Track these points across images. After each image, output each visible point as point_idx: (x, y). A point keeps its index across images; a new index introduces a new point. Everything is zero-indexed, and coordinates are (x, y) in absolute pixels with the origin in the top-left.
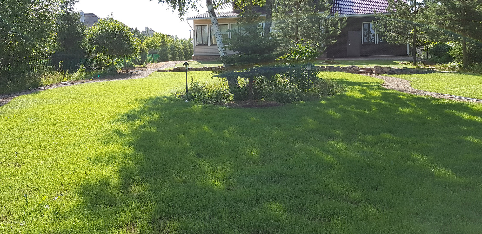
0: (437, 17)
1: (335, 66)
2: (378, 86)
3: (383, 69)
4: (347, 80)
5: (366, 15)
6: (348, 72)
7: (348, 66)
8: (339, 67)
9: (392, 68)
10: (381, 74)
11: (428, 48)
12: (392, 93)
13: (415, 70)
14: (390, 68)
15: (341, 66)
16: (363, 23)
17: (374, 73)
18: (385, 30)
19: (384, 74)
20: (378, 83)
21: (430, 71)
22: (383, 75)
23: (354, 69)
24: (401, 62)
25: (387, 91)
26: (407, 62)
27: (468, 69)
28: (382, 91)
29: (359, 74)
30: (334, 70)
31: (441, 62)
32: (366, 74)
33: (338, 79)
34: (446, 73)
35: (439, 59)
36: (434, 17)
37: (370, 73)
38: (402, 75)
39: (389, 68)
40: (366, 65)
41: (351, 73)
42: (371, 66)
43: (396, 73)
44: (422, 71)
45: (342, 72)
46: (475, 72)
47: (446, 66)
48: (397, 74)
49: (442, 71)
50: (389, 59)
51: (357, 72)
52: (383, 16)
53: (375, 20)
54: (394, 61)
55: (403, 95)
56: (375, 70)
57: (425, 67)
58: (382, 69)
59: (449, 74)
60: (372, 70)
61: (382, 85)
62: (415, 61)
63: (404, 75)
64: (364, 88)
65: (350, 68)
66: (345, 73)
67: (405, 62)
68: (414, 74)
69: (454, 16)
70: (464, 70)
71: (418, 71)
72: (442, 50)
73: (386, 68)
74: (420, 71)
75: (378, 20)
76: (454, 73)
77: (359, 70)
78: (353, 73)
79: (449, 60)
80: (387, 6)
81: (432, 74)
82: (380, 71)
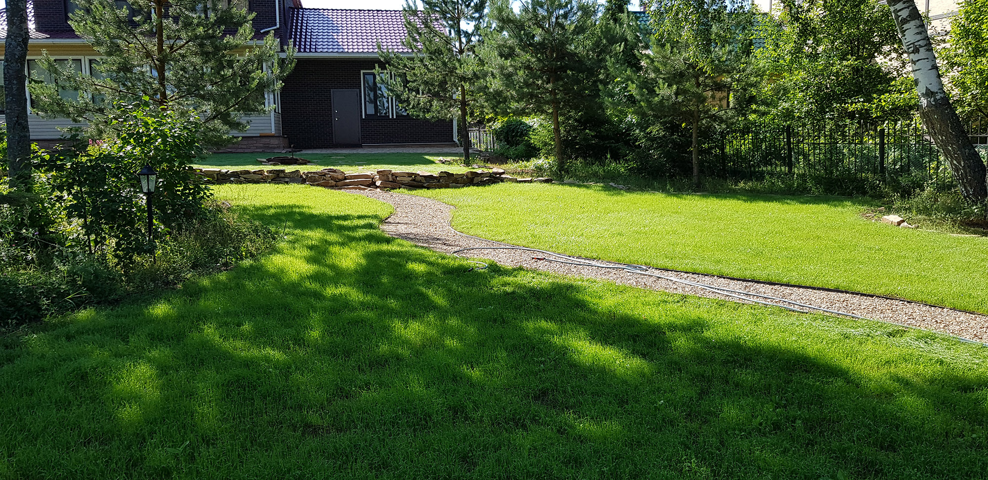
0: (500, 61)
1: (289, 169)
2: (370, 226)
3: (396, 177)
4: (304, 210)
5: (366, 55)
6: (318, 185)
7: (320, 169)
8: (298, 171)
9: (416, 175)
10: (393, 189)
11: (493, 128)
13: (465, 177)
14: (413, 173)
15: (303, 169)
16: (362, 72)
17: (377, 187)
18: (404, 89)
19: (399, 188)
20: (376, 216)
21: (495, 179)
22: (397, 190)
23: (332, 178)
24: (441, 158)
26: (454, 158)
27: (567, 172)
29: (344, 188)
30: (287, 180)
31: (517, 158)
32: (360, 189)
34: (525, 182)
35: (512, 151)
36: (495, 61)
37: (369, 186)
38: (437, 190)
39: (410, 175)
40: (364, 167)
42: (371, 170)
43: (425, 185)
44: (479, 179)
45: (305, 186)
46: (580, 178)
47: (526, 167)
48: (428, 189)
49: (519, 179)
50: (420, 150)
51: (340, 183)
52: (397, 57)
53: (383, 66)
54: (427, 157)
56: (380, 179)
57: (486, 171)
58: (395, 175)
59: (532, 184)
60: (373, 179)
62: (467, 155)
63: (441, 190)
64: (331, 237)
65: (322, 175)
66: (314, 188)
67: (448, 159)
68: (463, 187)
69: (534, 60)
70: (558, 176)
71: (471, 180)
72: (518, 132)
73: (403, 175)
74: (476, 180)
75: (387, 65)
76: (541, 181)
77: (346, 178)
78: (332, 187)
79: (531, 152)
80: (404, 35)
81: (500, 186)
82: (391, 182)
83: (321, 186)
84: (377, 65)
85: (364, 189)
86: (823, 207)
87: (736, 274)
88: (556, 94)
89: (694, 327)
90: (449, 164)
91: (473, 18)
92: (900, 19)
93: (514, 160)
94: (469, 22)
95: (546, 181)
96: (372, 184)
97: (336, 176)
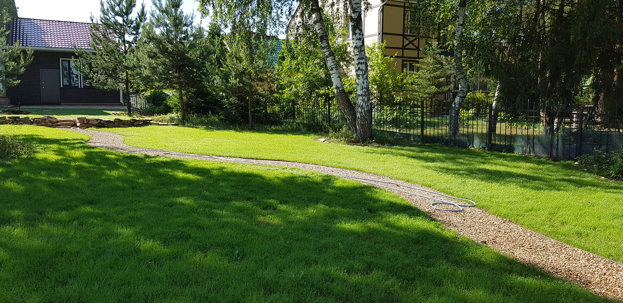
0: (149, 60)
1: (22, 116)
2: (82, 143)
3: (89, 121)
4: (40, 137)
5: (64, 50)
6: (41, 125)
7: (42, 116)
8: (28, 117)
9: (101, 120)
10: (87, 127)
11: (145, 95)
12: (100, 152)
13: (129, 122)
14: (99, 120)
15: (31, 116)
16: (61, 59)
17: (77, 127)
18: (90, 71)
19: (91, 127)
20: (82, 139)
21: (146, 123)
22: (90, 128)
23: (50, 121)
24: (114, 112)
25: (92, 150)
26: (122, 112)
27: (187, 120)
28: (86, 150)
29: (58, 127)
30: (21, 122)
32: (67, 128)
33: (26, 136)
34: (164, 125)
35: (157, 109)
36: (145, 60)
37: (72, 126)
38: (113, 128)
39: (97, 120)
40: (67, 116)
41: (46, 126)
42: (73, 117)
43: (106, 126)
44: (137, 123)
45: (32, 126)
46: (194, 124)
47: (165, 118)
48: (108, 128)
49: (160, 123)
50: (99, 107)
51: (54, 124)
53: (76, 57)
54: (105, 111)
55: (112, 154)
56: (79, 122)
57: (141, 119)
59: (167, 126)
60: (75, 122)
61: (87, 141)
62: (130, 111)
63: (116, 128)
64: (63, 147)
65: (44, 120)
66: (38, 127)
67: (118, 112)
68: (128, 127)
69: (167, 60)
70: (183, 122)
71: (133, 123)
72: (160, 98)
73: (93, 120)
74: (135, 124)
75: (80, 58)
76: (173, 125)
77: (58, 122)
78: (50, 126)
79: (168, 110)
81: (149, 127)
82: (86, 124)
83: (43, 126)
84: (72, 56)
85: (70, 128)
88: (180, 79)
90: (119, 115)
91: (132, 34)
92: (326, 55)
93: (158, 114)
94: (130, 36)
95: (175, 125)
96: (74, 125)
97: (52, 121)
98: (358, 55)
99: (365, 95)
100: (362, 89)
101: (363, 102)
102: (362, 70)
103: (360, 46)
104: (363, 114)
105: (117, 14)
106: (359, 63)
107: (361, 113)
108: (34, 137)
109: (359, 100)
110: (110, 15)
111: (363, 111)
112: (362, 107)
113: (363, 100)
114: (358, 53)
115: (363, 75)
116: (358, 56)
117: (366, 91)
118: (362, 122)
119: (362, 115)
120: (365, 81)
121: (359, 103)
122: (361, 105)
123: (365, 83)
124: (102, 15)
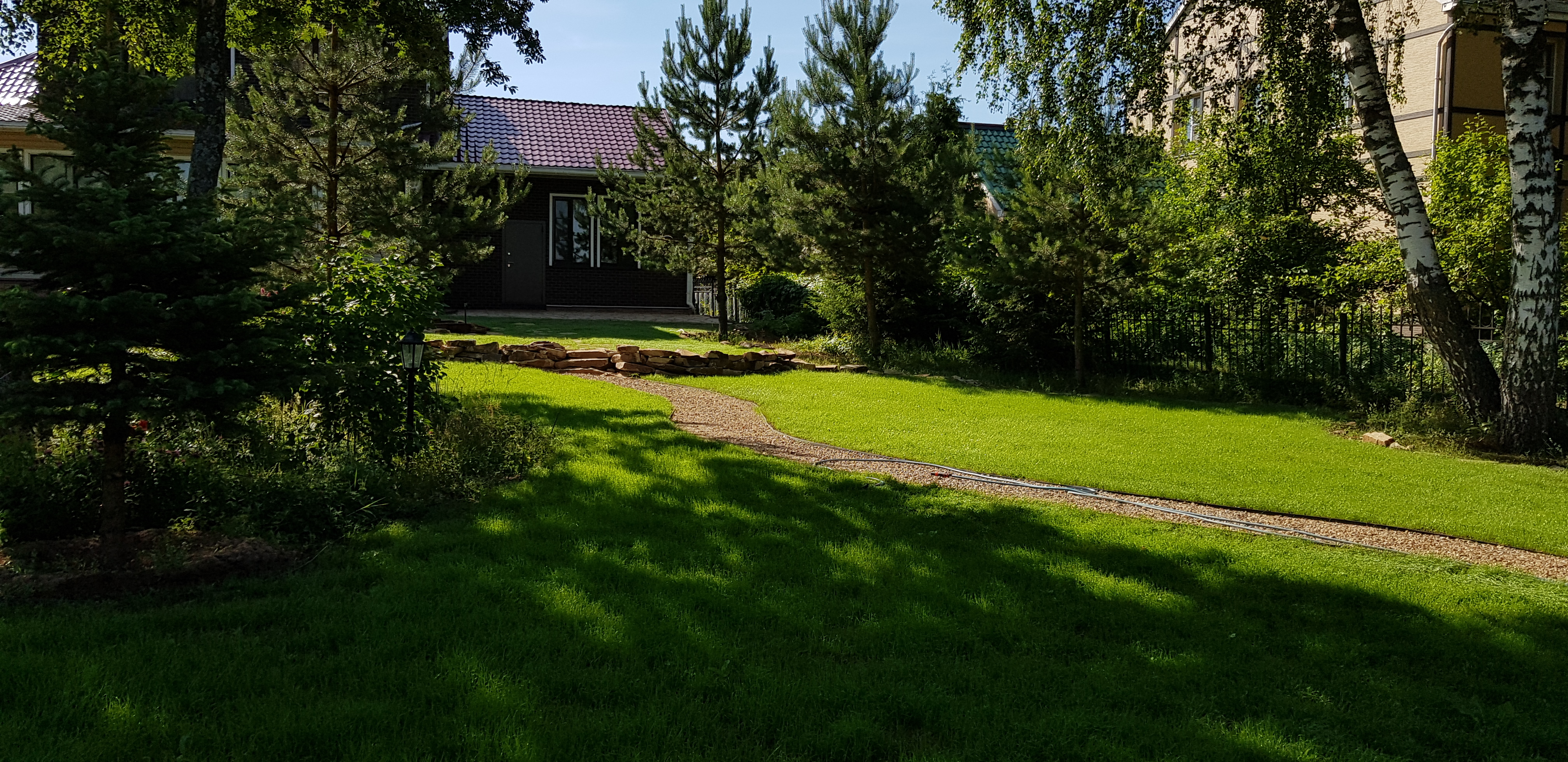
0: (797, 193)
1: (481, 340)
3: (647, 357)
5: (561, 171)
6: (528, 365)
7: (529, 341)
8: (495, 344)
9: (675, 355)
10: (645, 374)
11: (738, 287)
13: (741, 360)
14: (671, 353)
15: (505, 341)
16: (551, 195)
17: (617, 371)
18: (630, 225)
19: (653, 374)
21: (783, 365)
22: (651, 376)
23: (550, 356)
24: (682, 330)
26: (701, 331)
27: (886, 359)
29: (568, 372)
30: (478, 356)
31: (794, 335)
32: (592, 373)
33: (505, 396)
34: (828, 370)
35: (783, 324)
37: (605, 369)
39: (666, 354)
41: (541, 368)
42: (602, 345)
43: (689, 370)
44: (762, 363)
45: (507, 366)
48: (695, 376)
49: (818, 366)
50: (649, 318)
51: (560, 364)
52: (625, 179)
53: (599, 189)
54: (660, 328)
56: (622, 359)
57: (771, 352)
58: (645, 354)
59: (838, 373)
60: (610, 358)
61: (677, 421)
62: (724, 329)
64: (630, 440)
65: (535, 350)
66: (522, 370)
67: (693, 332)
68: (743, 374)
71: (752, 365)
72: (780, 295)
73: (656, 354)
75: (608, 190)
76: (851, 370)
77: (568, 356)
78: (548, 369)
80: (633, 147)
82: (639, 363)
83: (533, 367)
84: (590, 189)
85: (599, 374)
86: (1272, 420)
87: (1219, 501)
89: (1212, 558)
90: (696, 339)
91: (740, 128)
92: (1383, 168)
94: (732, 132)
95: (861, 371)
96: (609, 366)
97: (554, 353)
98: (1527, 163)
99: (1545, 296)
100: (1539, 275)
101: (1536, 319)
102: (1541, 212)
103: (1539, 135)
104: (1536, 357)
105: (704, 76)
106: (1532, 190)
107: (1528, 352)
108: (530, 401)
109: (1520, 310)
110: (687, 79)
111: (1534, 347)
112: (1532, 335)
113: (1539, 313)
114: (1529, 158)
115: (1543, 229)
116: (1530, 167)
117: (1551, 280)
118: (1527, 385)
119: (1530, 361)
120: (1550, 249)
121: (1522, 322)
122: (1530, 327)
123: (1550, 256)
124: (666, 80)
